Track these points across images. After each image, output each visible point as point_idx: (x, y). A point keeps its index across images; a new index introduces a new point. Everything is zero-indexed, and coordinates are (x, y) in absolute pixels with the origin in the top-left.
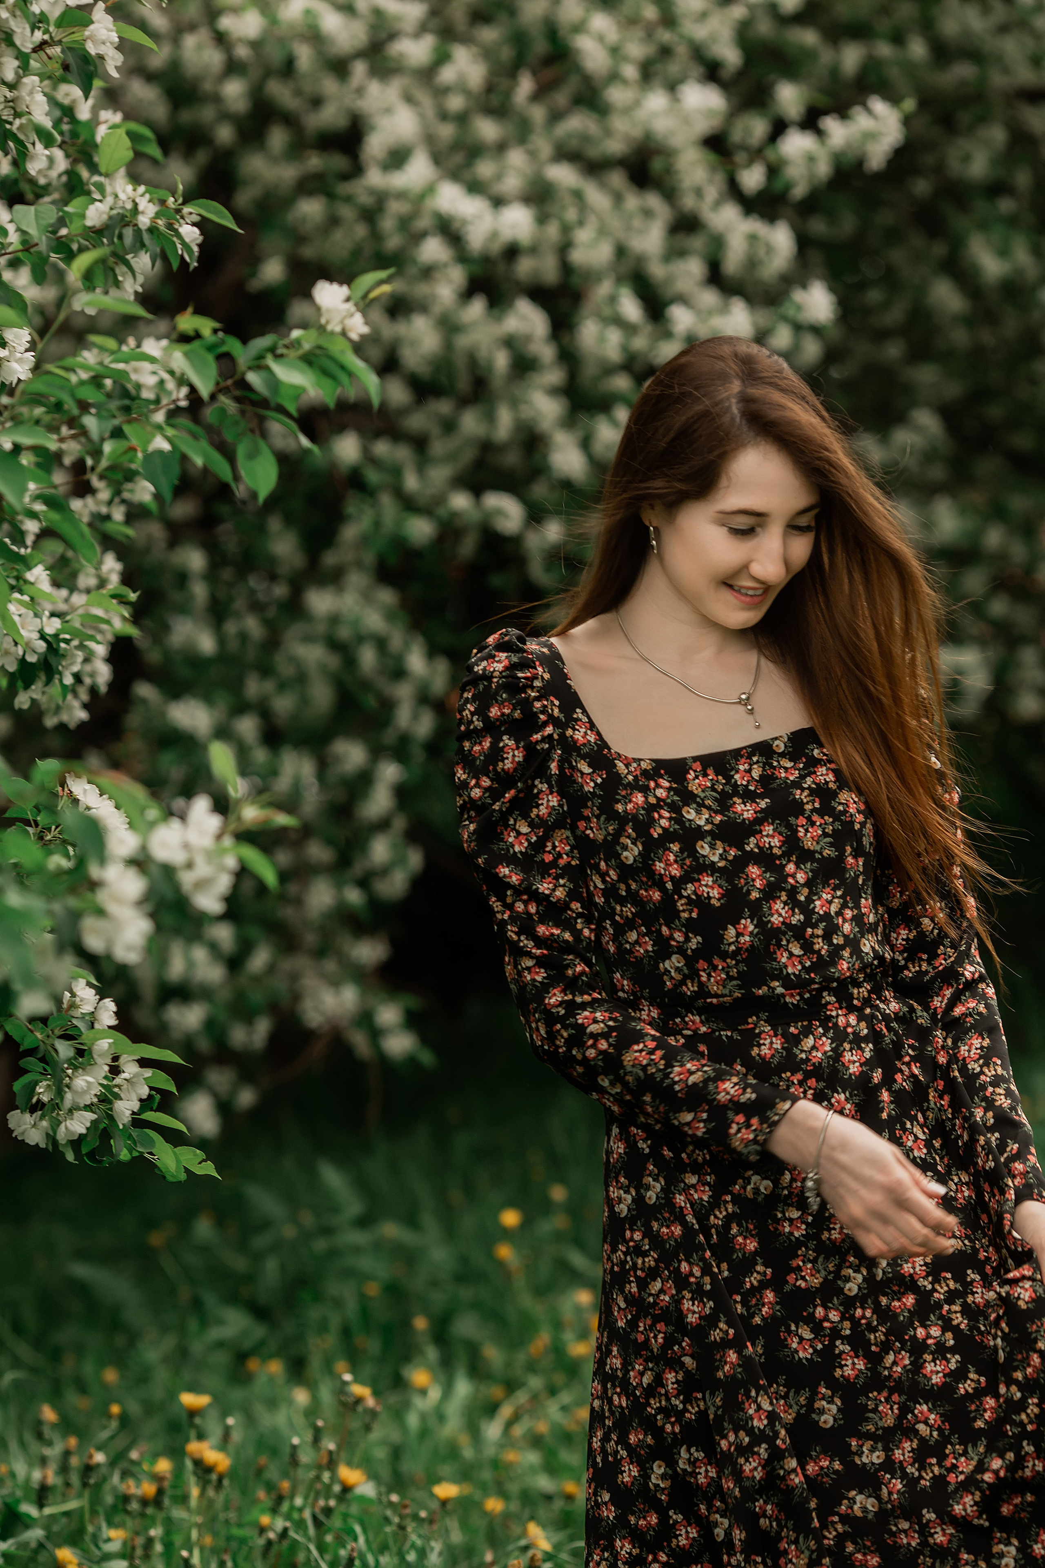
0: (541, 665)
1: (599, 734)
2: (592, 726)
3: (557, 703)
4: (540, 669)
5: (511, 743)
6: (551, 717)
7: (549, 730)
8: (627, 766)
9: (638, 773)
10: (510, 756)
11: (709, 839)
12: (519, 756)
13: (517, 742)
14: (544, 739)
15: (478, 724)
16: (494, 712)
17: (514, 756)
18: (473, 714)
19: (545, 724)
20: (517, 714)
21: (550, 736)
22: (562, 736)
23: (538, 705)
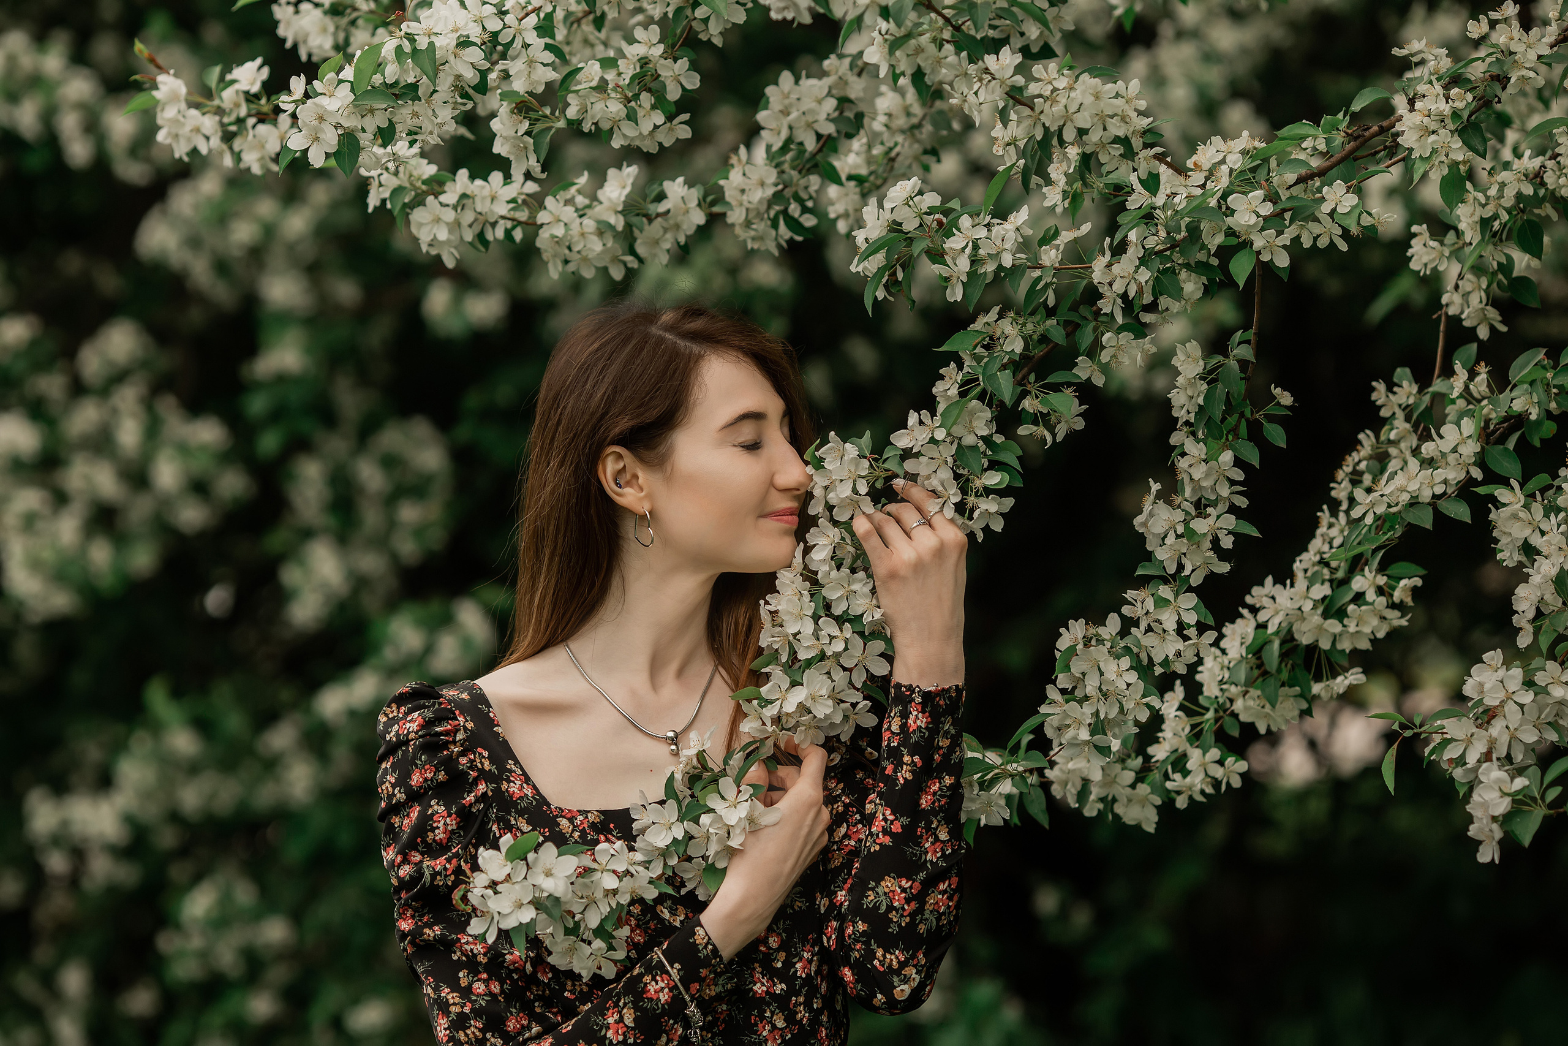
0: (462, 713)
1: (535, 787)
2: (527, 779)
3: (486, 754)
4: (461, 719)
5: (441, 809)
6: (481, 771)
7: (482, 787)
8: (571, 820)
9: (586, 826)
10: (441, 825)
11: (669, 903)
12: (452, 823)
13: (448, 808)
14: (478, 800)
15: (400, 796)
16: (416, 779)
17: (445, 824)
18: (394, 786)
19: (476, 782)
20: (442, 776)
21: (485, 794)
22: (498, 791)
23: (463, 760)
